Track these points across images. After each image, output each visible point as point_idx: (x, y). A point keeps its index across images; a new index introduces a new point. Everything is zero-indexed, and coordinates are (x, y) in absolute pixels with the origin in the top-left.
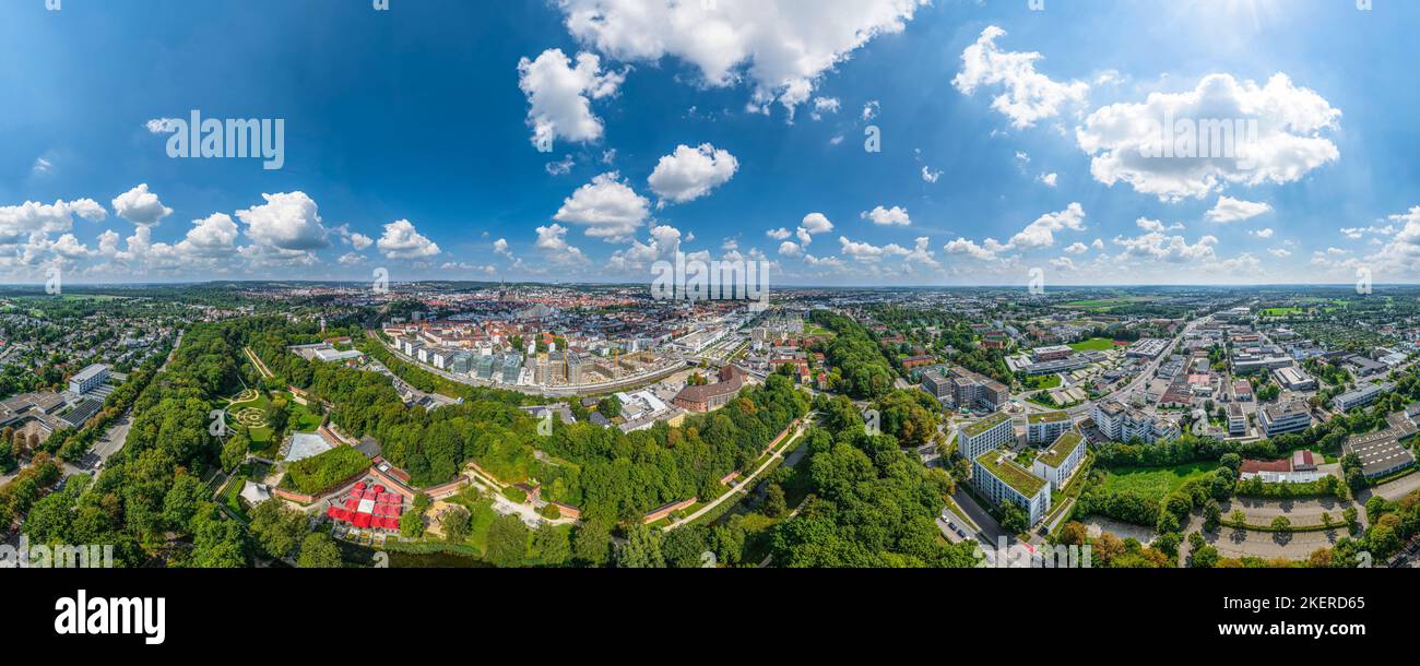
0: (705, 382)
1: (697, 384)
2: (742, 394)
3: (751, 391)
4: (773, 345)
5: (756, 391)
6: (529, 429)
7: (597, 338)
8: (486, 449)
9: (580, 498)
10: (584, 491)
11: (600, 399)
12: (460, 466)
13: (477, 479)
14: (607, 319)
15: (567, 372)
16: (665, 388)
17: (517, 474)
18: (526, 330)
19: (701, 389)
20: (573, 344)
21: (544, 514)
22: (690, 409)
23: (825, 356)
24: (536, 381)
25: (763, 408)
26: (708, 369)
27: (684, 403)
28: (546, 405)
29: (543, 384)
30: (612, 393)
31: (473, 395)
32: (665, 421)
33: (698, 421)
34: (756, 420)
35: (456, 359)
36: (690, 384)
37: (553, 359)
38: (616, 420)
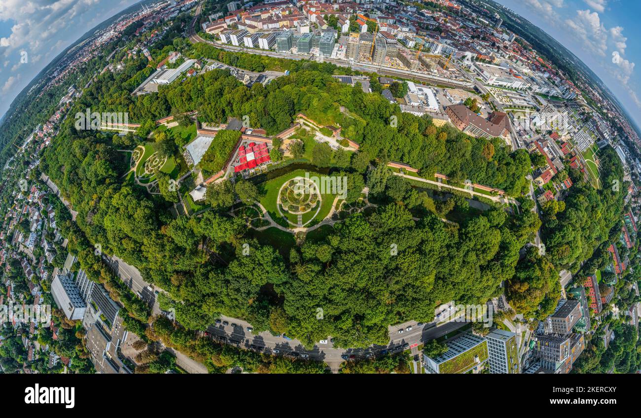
0: (477, 111)
1: (470, 108)
2: (493, 141)
3: (501, 145)
5: (503, 149)
6: (337, 91)
7: (407, 30)
8: (309, 105)
9: (361, 139)
10: (365, 136)
11: (395, 81)
12: (294, 117)
13: (304, 124)
15: (373, 52)
16: (445, 95)
17: (328, 120)
18: (342, 10)
19: (470, 113)
20: (384, 29)
21: (341, 144)
22: (453, 121)
24: (347, 56)
25: (496, 162)
26: (486, 103)
27: (452, 114)
28: (352, 75)
29: (352, 59)
30: (404, 80)
31: (296, 67)
32: (432, 118)
33: (452, 132)
34: (485, 164)
35: (278, 39)
36: (465, 105)
37: (364, 40)
38: (400, 100)
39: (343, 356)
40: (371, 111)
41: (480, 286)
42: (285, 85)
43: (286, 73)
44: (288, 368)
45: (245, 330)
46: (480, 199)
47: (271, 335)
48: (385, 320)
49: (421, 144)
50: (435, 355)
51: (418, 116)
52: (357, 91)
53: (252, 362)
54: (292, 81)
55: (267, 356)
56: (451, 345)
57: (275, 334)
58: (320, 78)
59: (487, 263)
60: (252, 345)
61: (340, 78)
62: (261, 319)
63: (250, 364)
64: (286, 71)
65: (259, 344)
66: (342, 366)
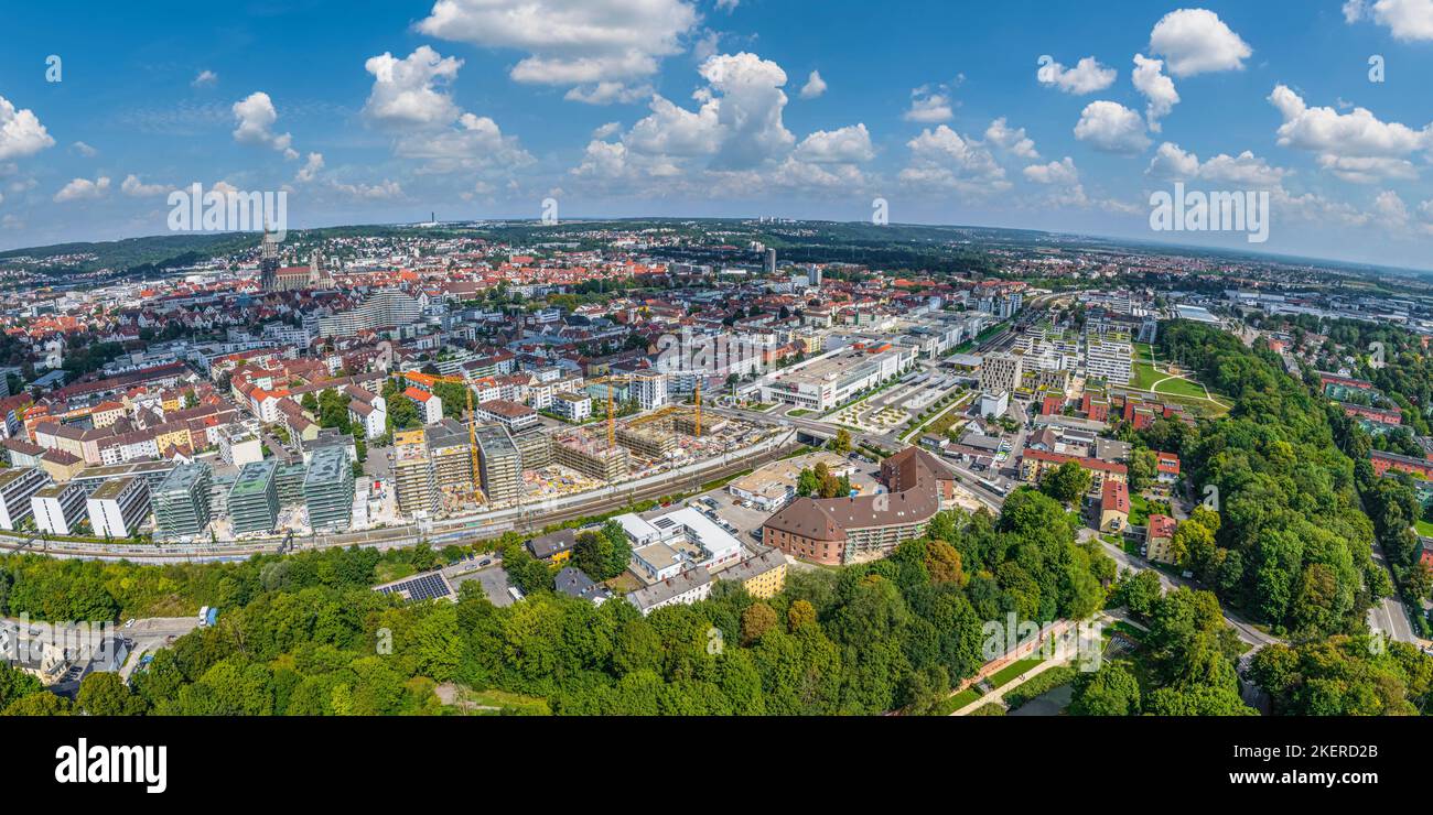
0: (842, 489)
1: (823, 494)
2: (935, 531)
3: (961, 524)
4: (1037, 408)
5: (973, 528)
7: (555, 374)
11: (579, 532)
14: (581, 320)
15: (481, 473)
16: (739, 502)
18: (353, 370)
19: (831, 507)
20: (490, 394)
22: (800, 556)
23: (1183, 467)
24: (403, 508)
25: (984, 574)
26: (852, 456)
27: (786, 540)
28: (439, 567)
29: (423, 514)
30: (605, 518)
31: (238, 590)
32: (739, 583)
33: (818, 586)
34: (961, 602)
35: (159, 496)
36: (804, 494)
37: (441, 444)
38: (620, 582)
40: (548, 659)
42: (209, 664)
43: (203, 616)
46: (1028, 692)
49: (756, 676)
51: (697, 602)
52: (474, 612)
54: (235, 642)
58: (334, 606)
61: (402, 587)
64: (204, 609)
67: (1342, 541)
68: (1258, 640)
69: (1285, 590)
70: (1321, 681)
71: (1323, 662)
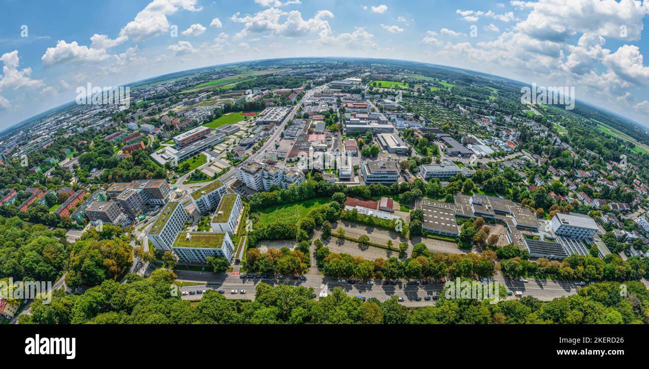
39: (305, 279)
41: (144, 295)
44: (357, 268)
45: (405, 298)
47: (378, 298)
48: (256, 309)
50: (220, 258)
53: (391, 268)
55: (378, 278)
56: (203, 260)
57: (374, 300)
59: (122, 312)
60: (395, 284)
62: (391, 314)
63: (393, 267)
65: (389, 287)
66: (306, 270)
67: (40, 237)
68: (62, 282)
69: (47, 265)
70: (83, 266)
71: (77, 263)
